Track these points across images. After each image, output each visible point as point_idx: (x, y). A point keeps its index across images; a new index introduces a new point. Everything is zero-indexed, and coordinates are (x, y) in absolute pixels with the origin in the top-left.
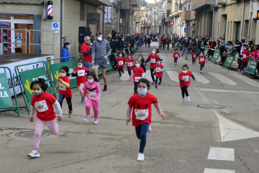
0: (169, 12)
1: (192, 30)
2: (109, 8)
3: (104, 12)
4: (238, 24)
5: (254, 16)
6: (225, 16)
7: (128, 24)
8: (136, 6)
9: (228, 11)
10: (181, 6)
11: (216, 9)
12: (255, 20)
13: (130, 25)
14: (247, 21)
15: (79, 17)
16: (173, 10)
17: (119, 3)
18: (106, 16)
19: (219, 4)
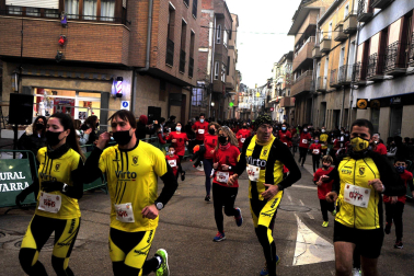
0: (269, 98)
1: (291, 117)
2: (199, 90)
3: (191, 94)
4: (337, 112)
5: (354, 105)
6: (324, 104)
7: (222, 108)
8: (231, 89)
9: (328, 98)
10: (281, 92)
11: (316, 96)
12: (355, 109)
13: (225, 109)
14: (347, 110)
15: (157, 96)
16: (273, 96)
17: (211, 85)
18: (194, 98)
19: (319, 91)
